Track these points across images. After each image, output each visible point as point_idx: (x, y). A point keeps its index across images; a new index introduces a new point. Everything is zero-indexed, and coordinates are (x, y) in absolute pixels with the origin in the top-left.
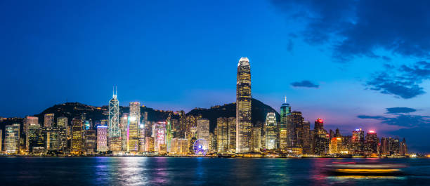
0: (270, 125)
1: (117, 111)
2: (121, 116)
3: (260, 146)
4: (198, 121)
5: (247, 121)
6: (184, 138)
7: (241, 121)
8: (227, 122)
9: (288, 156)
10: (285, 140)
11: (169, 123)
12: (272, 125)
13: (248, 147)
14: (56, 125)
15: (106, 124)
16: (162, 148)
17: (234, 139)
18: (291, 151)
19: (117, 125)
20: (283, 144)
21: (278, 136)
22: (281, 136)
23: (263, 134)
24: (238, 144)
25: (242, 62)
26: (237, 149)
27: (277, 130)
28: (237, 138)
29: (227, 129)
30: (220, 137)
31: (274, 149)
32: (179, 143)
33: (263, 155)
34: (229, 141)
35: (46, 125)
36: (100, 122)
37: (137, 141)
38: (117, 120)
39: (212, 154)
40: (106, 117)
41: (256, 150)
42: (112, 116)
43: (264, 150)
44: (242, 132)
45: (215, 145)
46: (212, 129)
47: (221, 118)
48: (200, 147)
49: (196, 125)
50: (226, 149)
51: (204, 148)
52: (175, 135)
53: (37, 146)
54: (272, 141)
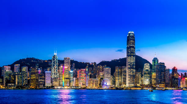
0: (146, 71)
1: (56, 62)
2: (59, 66)
3: (140, 82)
4: (104, 69)
5: (133, 68)
6: (96, 78)
7: (129, 68)
8: (121, 69)
9: (157, 88)
10: (155, 79)
11: (87, 70)
12: (147, 70)
13: (133, 83)
14: (21, 71)
15: (50, 70)
16: (83, 84)
17: (125, 79)
18: (158, 86)
19: (57, 71)
20: (154, 81)
21: (151, 77)
22: (152, 77)
23: (142, 76)
24: (127, 82)
25: (130, 34)
26: (127, 85)
27: (150, 73)
28: (127, 78)
29: (121, 73)
30: (117, 78)
31: (149, 85)
32: (93, 81)
33: (142, 88)
34: (122, 80)
35: (15, 71)
36: (47, 69)
37: (68, 80)
38: (56, 68)
39: (112, 88)
40: (50, 66)
41: (138, 85)
42: (54, 66)
43: (143, 86)
44: (130, 75)
45: (114, 83)
46: (112, 73)
47: (117, 67)
48: (105, 83)
49: (103, 71)
50: (120, 84)
51: (108, 84)
52: (91, 77)
53: (10, 83)
54: (147, 80)
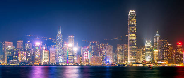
0: (148, 48)
1: (61, 41)
2: (63, 43)
3: (142, 59)
4: (106, 47)
5: (134, 45)
6: (98, 56)
7: (131, 46)
8: (123, 46)
9: (159, 65)
10: (157, 56)
11: (90, 48)
13: (135, 60)
14: (24, 47)
15: (55, 47)
16: (86, 61)
17: (126, 56)
18: (160, 62)
19: (61, 48)
20: (156, 58)
21: (152, 54)
22: (154, 54)
23: (143, 52)
24: (129, 59)
25: (131, 13)
26: (128, 61)
27: (151, 50)
28: (128, 55)
29: (123, 50)
30: (119, 55)
31: (150, 61)
32: (96, 59)
33: (144, 64)
34: (124, 57)
36: (51, 46)
37: (72, 57)
38: (61, 46)
39: (114, 64)
40: (55, 44)
41: (140, 62)
42: (58, 43)
43: (144, 62)
44: (131, 52)
45: (116, 59)
46: (115, 50)
47: (119, 44)
48: (108, 60)
50: (122, 61)
51: (110, 61)
52: (93, 54)
53: (12, 60)
54: (149, 57)
